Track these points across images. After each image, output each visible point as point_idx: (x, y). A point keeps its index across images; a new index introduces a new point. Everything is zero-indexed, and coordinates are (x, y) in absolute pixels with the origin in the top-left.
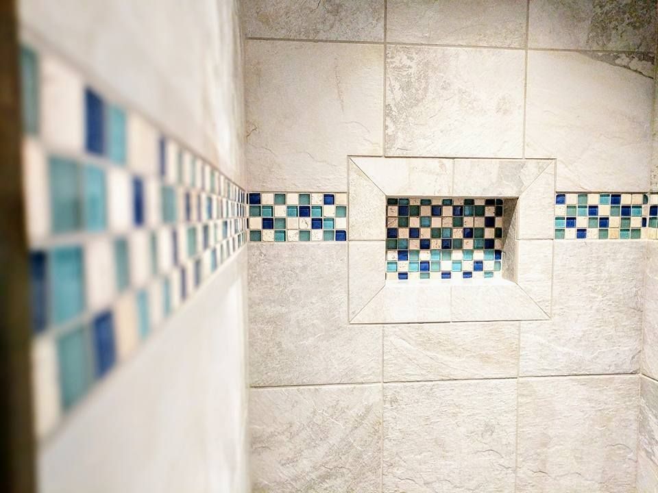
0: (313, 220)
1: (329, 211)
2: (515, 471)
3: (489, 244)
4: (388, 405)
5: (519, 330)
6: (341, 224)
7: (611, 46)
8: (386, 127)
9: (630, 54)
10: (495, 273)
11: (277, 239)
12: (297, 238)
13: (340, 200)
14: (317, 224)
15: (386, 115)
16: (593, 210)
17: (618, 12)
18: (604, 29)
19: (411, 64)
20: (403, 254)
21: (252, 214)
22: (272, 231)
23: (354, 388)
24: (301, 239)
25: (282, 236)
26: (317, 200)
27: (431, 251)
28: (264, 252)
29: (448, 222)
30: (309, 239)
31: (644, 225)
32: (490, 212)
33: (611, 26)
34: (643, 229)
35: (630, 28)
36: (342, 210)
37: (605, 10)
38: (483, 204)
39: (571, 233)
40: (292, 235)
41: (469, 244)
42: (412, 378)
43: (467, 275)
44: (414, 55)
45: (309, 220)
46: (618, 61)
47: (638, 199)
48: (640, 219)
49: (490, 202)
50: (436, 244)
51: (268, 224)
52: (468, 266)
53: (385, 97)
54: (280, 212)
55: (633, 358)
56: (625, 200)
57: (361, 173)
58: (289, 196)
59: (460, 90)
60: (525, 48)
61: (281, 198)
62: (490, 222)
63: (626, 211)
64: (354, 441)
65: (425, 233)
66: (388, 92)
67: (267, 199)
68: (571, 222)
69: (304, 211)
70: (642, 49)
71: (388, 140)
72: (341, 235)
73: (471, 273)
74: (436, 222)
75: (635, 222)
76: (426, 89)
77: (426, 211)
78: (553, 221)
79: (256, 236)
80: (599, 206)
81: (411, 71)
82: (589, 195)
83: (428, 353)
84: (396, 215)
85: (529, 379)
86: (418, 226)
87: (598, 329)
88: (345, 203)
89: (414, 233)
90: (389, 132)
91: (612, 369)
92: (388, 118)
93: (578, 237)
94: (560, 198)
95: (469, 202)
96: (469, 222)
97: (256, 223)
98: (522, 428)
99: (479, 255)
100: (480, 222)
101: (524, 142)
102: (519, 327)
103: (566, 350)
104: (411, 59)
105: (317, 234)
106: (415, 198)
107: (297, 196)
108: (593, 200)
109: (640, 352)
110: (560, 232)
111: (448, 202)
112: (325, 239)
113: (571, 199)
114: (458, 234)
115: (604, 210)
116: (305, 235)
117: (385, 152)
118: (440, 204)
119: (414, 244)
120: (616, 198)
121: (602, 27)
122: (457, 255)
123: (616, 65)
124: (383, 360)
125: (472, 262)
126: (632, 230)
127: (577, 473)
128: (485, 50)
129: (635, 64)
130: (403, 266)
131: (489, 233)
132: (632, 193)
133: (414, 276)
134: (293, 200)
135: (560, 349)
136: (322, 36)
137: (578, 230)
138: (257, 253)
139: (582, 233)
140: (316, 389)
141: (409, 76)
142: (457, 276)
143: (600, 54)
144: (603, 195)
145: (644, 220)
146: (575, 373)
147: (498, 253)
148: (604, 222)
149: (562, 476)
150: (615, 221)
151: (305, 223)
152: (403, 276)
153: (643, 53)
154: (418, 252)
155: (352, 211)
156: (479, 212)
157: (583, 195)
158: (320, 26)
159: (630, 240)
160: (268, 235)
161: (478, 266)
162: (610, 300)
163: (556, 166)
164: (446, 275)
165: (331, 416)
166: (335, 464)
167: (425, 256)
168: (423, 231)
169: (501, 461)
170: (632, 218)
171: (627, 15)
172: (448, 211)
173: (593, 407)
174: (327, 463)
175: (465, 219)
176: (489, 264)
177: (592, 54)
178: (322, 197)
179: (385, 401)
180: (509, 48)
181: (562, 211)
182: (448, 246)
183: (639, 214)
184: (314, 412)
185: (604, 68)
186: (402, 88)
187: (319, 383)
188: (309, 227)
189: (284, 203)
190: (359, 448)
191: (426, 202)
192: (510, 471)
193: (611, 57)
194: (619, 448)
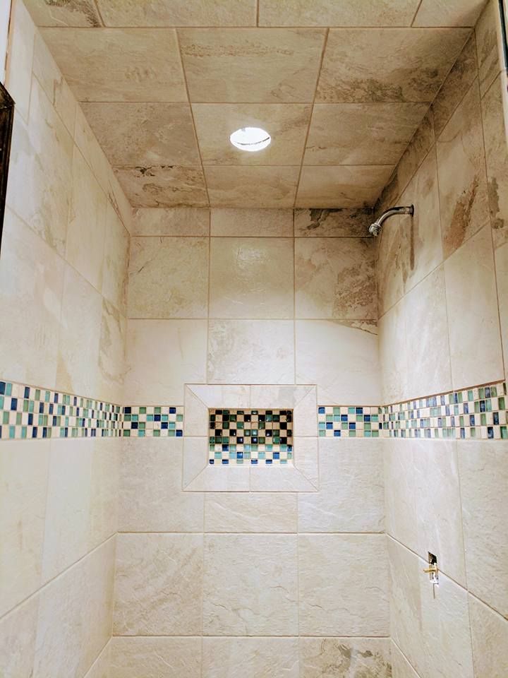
0: (162, 423)
1: (172, 417)
2: (297, 604)
3: (284, 441)
4: (207, 549)
5: (297, 499)
6: (179, 426)
7: (348, 316)
8: (208, 367)
9: (362, 321)
10: (288, 460)
11: (140, 435)
12: (152, 434)
13: (178, 411)
14: (165, 426)
15: (208, 360)
16: (344, 417)
17: (351, 297)
18: (343, 306)
19: (224, 330)
20: (225, 447)
21: (125, 420)
22: (137, 430)
23: (184, 536)
24: (154, 436)
25: (142, 433)
26: (165, 411)
27: (245, 445)
28: (131, 443)
29: (255, 426)
30: (159, 435)
31: (381, 427)
32: (283, 419)
33: (347, 305)
34: (380, 430)
35: (359, 306)
36: (180, 417)
37: (342, 296)
38: (278, 414)
39: (330, 432)
40: (149, 433)
41: (269, 440)
42: (223, 531)
43: (269, 461)
44: (226, 325)
45: (159, 423)
46: (353, 325)
47: (375, 411)
48: (377, 424)
49: (283, 413)
50: (247, 440)
51: (134, 425)
52: (269, 456)
53: (208, 349)
54: (142, 418)
55: (380, 521)
56: (366, 411)
57: (193, 394)
58: (148, 409)
59: (253, 344)
60: (294, 319)
61: (143, 409)
62: (283, 426)
63: (367, 418)
64: (184, 573)
65: (240, 433)
66: (210, 347)
67: (135, 411)
68: (330, 425)
69: (157, 418)
70: (369, 318)
71: (210, 374)
72: (179, 433)
73: (271, 461)
74: (247, 426)
75: (375, 426)
76: (232, 345)
77: (240, 418)
78: (316, 425)
79: (127, 432)
80: (348, 415)
81: (224, 334)
82: (341, 408)
83: (234, 513)
84: (221, 420)
85: (306, 534)
86: (235, 428)
87: (353, 499)
88: (182, 413)
89: (233, 432)
90: (210, 369)
91: (365, 529)
92: (210, 362)
93: (335, 435)
94: (322, 409)
95: (269, 412)
96: (269, 426)
97: (128, 425)
98: (302, 570)
99: (277, 448)
100: (276, 426)
101: (295, 374)
102: (297, 496)
103: (331, 514)
104: (223, 327)
105: (165, 432)
106: (233, 409)
107: (153, 408)
108: (344, 411)
109: (385, 517)
110: (322, 433)
111: (255, 412)
112: (169, 435)
113: (329, 411)
114: (262, 433)
115: (352, 418)
116: (157, 432)
117: (207, 381)
118: (250, 413)
119: (233, 440)
120: (359, 410)
121: (342, 305)
122: (261, 448)
123: (352, 327)
124: (204, 517)
125: (272, 453)
126: (373, 431)
127: (344, 609)
128: (269, 321)
129: (365, 326)
130: (226, 455)
131: (283, 433)
132: (370, 407)
133: (233, 462)
134: (151, 411)
135: (326, 513)
136: (171, 316)
137: (335, 431)
138: (127, 443)
139: (337, 433)
140: (160, 536)
141: (222, 337)
142: (262, 462)
143: (341, 321)
144: (350, 408)
145: (380, 424)
146: (338, 531)
147: (290, 446)
148: (352, 425)
149: (332, 610)
150: (360, 425)
151: (158, 425)
152: (225, 461)
153: (370, 320)
154: (235, 445)
155: (186, 417)
156: (276, 419)
157: (337, 408)
158: (171, 311)
159: (371, 438)
160: (134, 432)
161: (276, 455)
162: (359, 479)
163: (316, 390)
164: (255, 462)
165: (169, 555)
166: (170, 591)
167: (240, 448)
168: (238, 431)
169: (287, 596)
170: (372, 423)
171: (357, 299)
172: (255, 418)
173: (353, 557)
174: (164, 590)
175: (266, 424)
176: (283, 455)
177: (337, 321)
178: (168, 409)
179: (205, 546)
180: (283, 319)
181: (322, 418)
182: (256, 441)
183: (377, 421)
184: (158, 551)
185: (344, 329)
186: (218, 344)
187: (161, 531)
188: (160, 428)
189: (145, 413)
190: (187, 580)
191: (240, 412)
192: (294, 604)
193: (349, 323)
194: (375, 590)
